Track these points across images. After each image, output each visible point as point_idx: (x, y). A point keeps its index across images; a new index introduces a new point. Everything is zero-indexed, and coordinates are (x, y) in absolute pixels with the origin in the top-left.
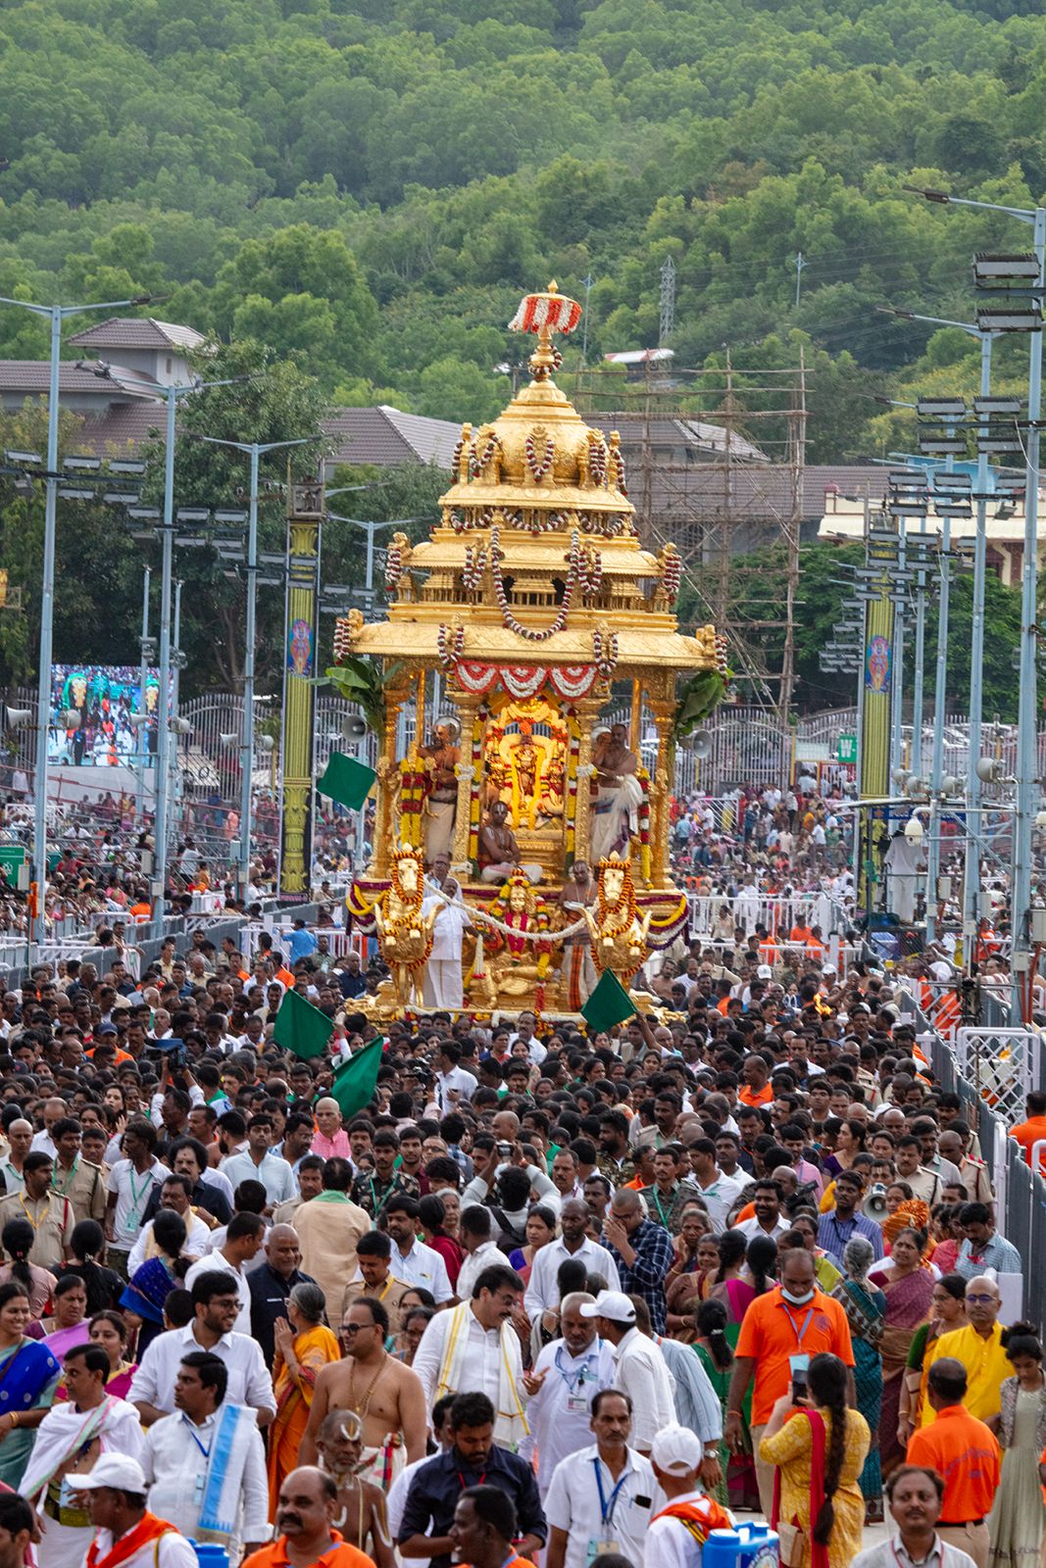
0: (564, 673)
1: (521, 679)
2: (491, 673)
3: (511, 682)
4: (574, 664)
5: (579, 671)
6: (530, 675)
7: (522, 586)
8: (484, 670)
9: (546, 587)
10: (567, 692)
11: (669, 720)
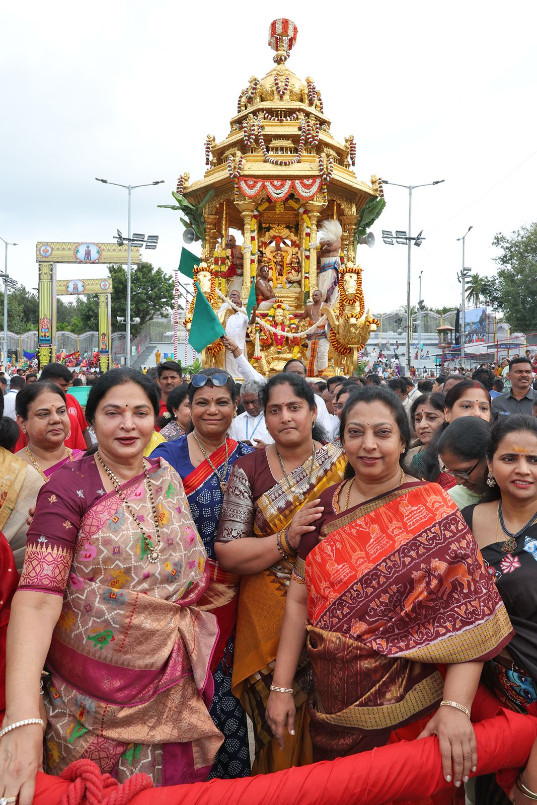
0: (302, 183)
1: (277, 188)
2: (259, 185)
3: (271, 189)
4: (308, 177)
5: (311, 181)
6: (282, 185)
7: (275, 143)
8: (256, 182)
9: (289, 144)
10: (304, 194)
11: (354, 227)
